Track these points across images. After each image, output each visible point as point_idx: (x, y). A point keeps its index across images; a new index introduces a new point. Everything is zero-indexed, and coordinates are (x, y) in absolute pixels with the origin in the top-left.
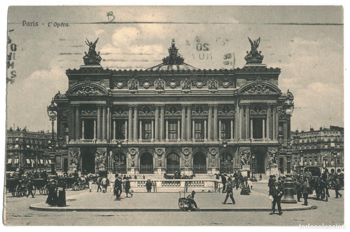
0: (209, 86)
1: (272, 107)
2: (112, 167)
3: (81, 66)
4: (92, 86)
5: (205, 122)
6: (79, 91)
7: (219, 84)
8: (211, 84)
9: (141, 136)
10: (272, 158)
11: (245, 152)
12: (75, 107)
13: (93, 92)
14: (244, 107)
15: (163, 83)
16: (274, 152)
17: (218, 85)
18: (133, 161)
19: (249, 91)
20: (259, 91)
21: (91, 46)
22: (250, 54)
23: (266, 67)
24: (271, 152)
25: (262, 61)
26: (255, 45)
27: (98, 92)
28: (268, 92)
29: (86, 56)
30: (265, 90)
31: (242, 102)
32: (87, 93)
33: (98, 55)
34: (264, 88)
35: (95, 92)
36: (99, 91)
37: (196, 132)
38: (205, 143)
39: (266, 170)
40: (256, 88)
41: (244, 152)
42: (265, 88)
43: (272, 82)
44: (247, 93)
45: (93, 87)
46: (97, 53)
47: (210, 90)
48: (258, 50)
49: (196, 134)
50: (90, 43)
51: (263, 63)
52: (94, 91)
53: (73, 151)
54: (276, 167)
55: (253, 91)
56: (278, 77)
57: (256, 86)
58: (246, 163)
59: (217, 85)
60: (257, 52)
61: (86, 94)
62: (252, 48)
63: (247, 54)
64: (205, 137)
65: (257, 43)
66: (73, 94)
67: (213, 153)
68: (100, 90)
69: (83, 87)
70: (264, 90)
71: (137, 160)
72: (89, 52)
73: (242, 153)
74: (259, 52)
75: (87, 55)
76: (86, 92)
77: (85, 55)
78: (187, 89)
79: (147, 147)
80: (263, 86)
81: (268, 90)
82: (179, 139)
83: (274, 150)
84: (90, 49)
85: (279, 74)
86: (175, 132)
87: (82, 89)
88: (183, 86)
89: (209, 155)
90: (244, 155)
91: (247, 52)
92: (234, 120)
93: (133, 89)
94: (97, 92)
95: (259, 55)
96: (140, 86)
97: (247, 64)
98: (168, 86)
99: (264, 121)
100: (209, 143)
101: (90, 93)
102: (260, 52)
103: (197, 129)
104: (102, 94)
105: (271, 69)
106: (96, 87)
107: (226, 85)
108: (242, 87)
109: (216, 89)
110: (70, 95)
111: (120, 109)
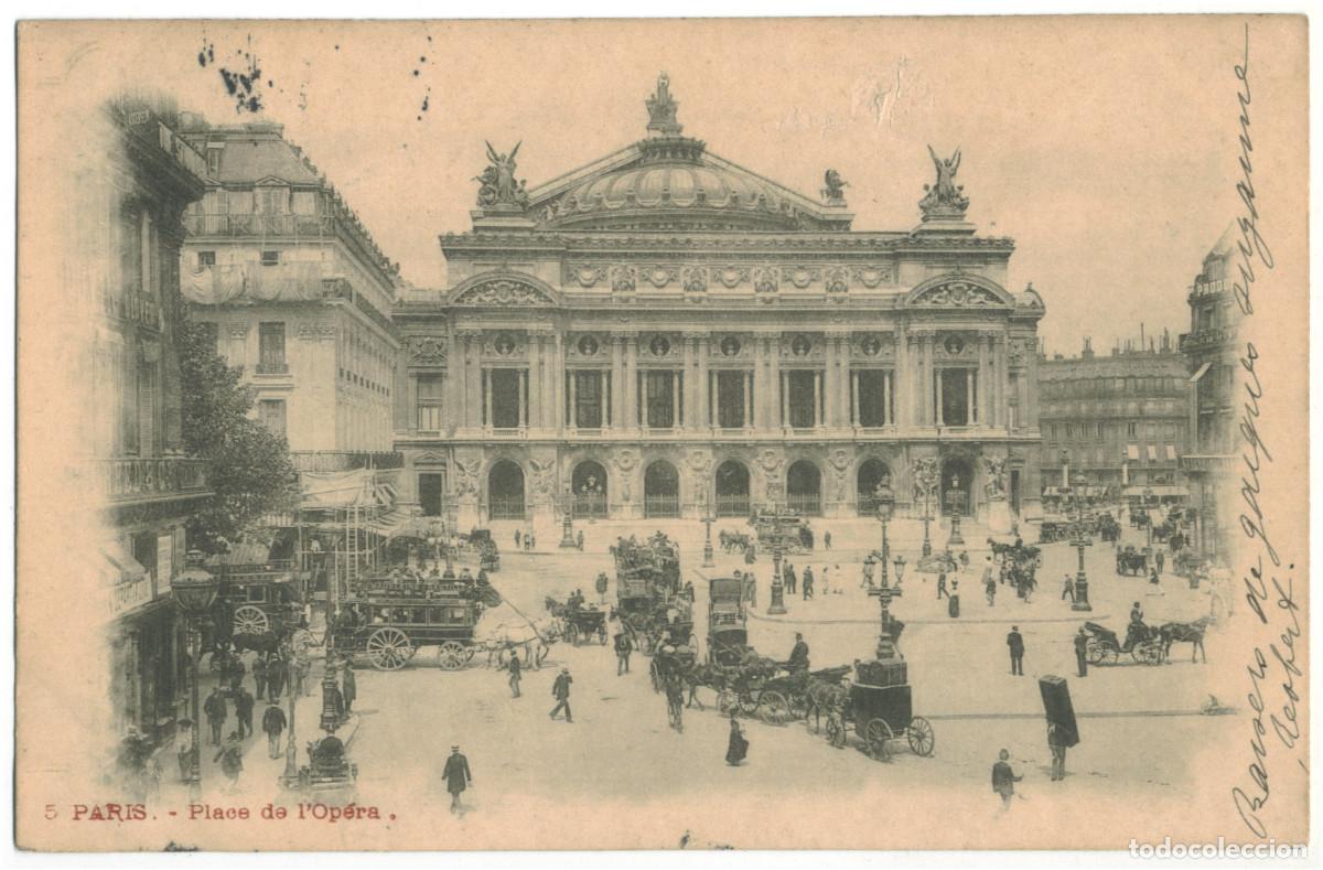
0: (827, 283)
1: (991, 340)
4: (515, 283)
5: (817, 380)
6: (479, 294)
7: (855, 276)
8: (833, 279)
9: (645, 418)
10: (992, 478)
11: (925, 461)
12: (468, 338)
13: (520, 300)
14: (920, 341)
15: (706, 275)
16: (999, 461)
17: (850, 279)
18: (628, 486)
19: (934, 299)
20: (957, 299)
21: (502, 165)
22: (933, 193)
23: (972, 232)
24: (990, 462)
25: (963, 216)
26: (946, 168)
27: (532, 297)
28: (982, 302)
30: (974, 297)
31: (916, 328)
32: (501, 300)
33: (521, 190)
34: (970, 292)
35: (526, 298)
36: (534, 295)
38: (816, 436)
39: (977, 508)
40: (950, 292)
41: (922, 460)
42: (975, 291)
43: (992, 273)
44: (927, 305)
45: (518, 285)
46: (519, 184)
47: (830, 295)
48: (956, 182)
49: (794, 412)
50: (499, 155)
51: (966, 220)
52: (522, 296)
53: (466, 459)
54: (1003, 499)
55: (943, 301)
56: (1008, 260)
57: (950, 288)
58: (927, 490)
59: (847, 280)
60: (953, 188)
61: (499, 302)
62: (938, 175)
63: (926, 193)
64: (818, 421)
65: (951, 165)
66: (463, 301)
67: (839, 465)
68: (538, 293)
70: (971, 297)
71: (636, 483)
73: (917, 463)
74: (956, 189)
76: (498, 297)
78: (768, 290)
79: (664, 446)
80: (970, 286)
81: (982, 296)
82: (746, 427)
83: (998, 456)
84: (498, 173)
85: (1009, 254)
87: (487, 289)
88: (759, 284)
89: (829, 468)
90: (922, 468)
91: (926, 187)
92: (892, 375)
93: (626, 288)
94: (528, 300)
95: (958, 196)
96: (641, 280)
97: (925, 220)
98: (717, 281)
99: (970, 378)
100: (828, 436)
101: (509, 303)
102: (961, 188)
104: (543, 305)
105: (991, 242)
106: (526, 285)
107: (872, 281)
108: (915, 289)
109: (846, 290)
110: (456, 305)
111: (588, 342)
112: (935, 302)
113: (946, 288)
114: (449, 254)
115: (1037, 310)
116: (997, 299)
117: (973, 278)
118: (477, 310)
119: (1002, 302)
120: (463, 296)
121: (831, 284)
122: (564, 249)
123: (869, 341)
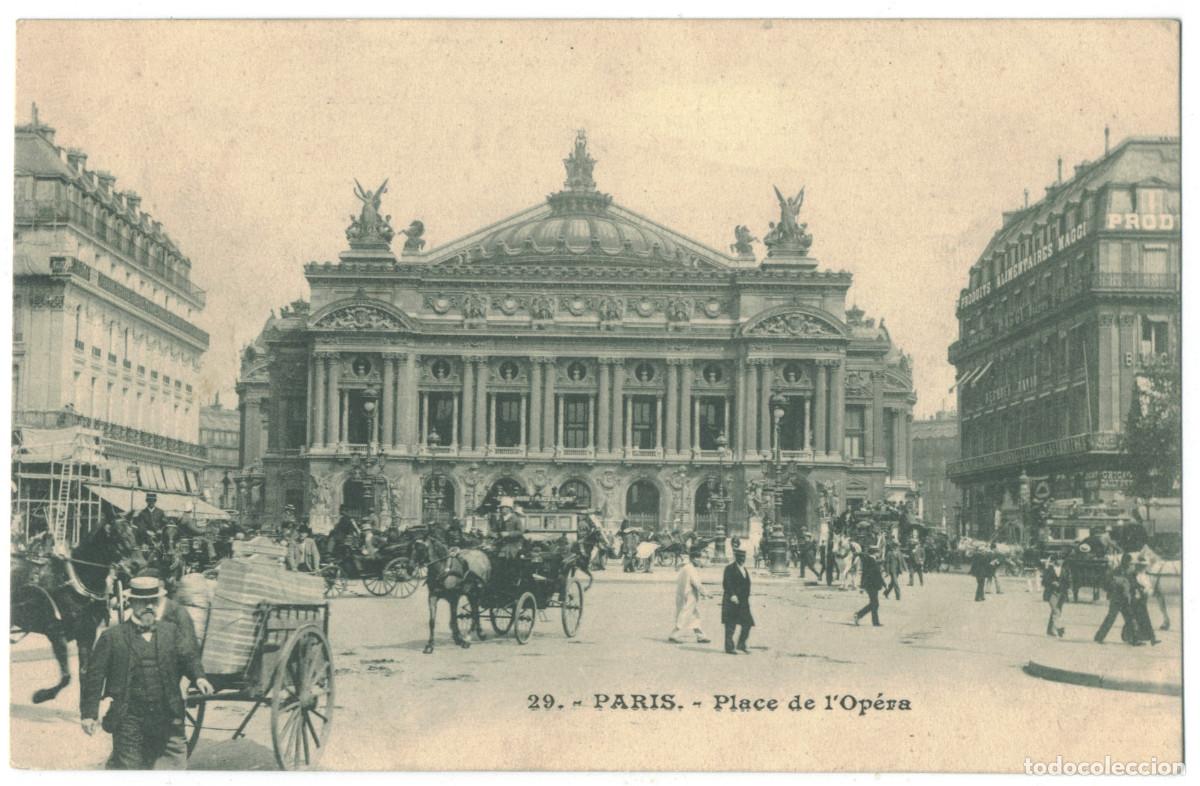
0: (669, 313)
1: (830, 368)
2: (416, 514)
3: (343, 252)
4: (372, 309)
5: (659, 404)
6: (338, 319)
7: (697, 307)
8: (676, 309)
9: (493, 437)
10: (823, 501)
12: (327, 360)
13: (376, 325)
14: (759, 368)
15: (553, 304)
16: (831, 485)
17: (693, 310)
19: (771, 329)
20: (794, 329)
21: (368, 201)
22: (777, 231)
23: (814, 266)
24: (822, 486)
25: (806, 252)
26: (789, 206)
27: (387, 323)
28: (818, 333)
29: (353, 225)
30: (812, 328)
31: (754, 355)
32: (358, 325)
33: (386, 226)
34: (807, 323)
35: (380, 323)
36: (388, 321)
37: (637, 427)
38: (656, 458)
40: (787, 322)
41: (755, 482)
42: (811, 322)
43: (829, 304)
44: (763, 334)
45: (375, 311)
46: (384, 219)
47: (671, 324)
48: (800, 220)
49: (636, 433)
50: (365, 192)
51: (809, 255)
52: (377, 321)
53: (319, 472)
55: (779, 330)
56: (845, 294)
57: (787, 318)
58: (757, 509)
59: (689, 311)
60: (796, 225)
61: (356, 327)
62: (783, 214)
63: (770, 230)
64: (659, 443)
65: (795, 203)
66: (322, 326)
68: (394, 319)
69: (347, 311)
70: (807, 328)
72: (362, 217)
74: (800, 227)
75: (355, 224)
76: (355, 322)
77: (350, 223)
78: (613, 319)
79: (508, 464)
80: (807, 317)
81: (818, 328)
82: (591, 447)
83: (832, 481)
84: (364, 209)
85: (847, 287)
86: (581, 426)
87: (345, 315)
88: (604, 313)
89: (667, 489)
90: (754, 490)
91: (772, 225)
92: (732, 401)
93: (477, 316)
94: (383, 325)
95: (802, 233)
96: (492, 308)
97: (770, 255)
98: (564, 310)
99: (808, 405)
100: (667, 457)
101: (365, 327)
102: (805, 226)
103: (638, 419)
104: (396, 330)
105: (828, 275)
106: (382, 311)
107: (713, 312)
108: (753, 318)
109: (687, 319)
110: (316, 329)
111: (441, 365)
112: (772, 332)
113: (783, 317)
114: (313, 282)
115: (883, 344)
116: (833, 330)
117: (811, 310)
118: (334, 334)
119: (838, 333)
120: (322, 320)
121: (674, 313)
122: (419, 277)
123: (710, 368)
